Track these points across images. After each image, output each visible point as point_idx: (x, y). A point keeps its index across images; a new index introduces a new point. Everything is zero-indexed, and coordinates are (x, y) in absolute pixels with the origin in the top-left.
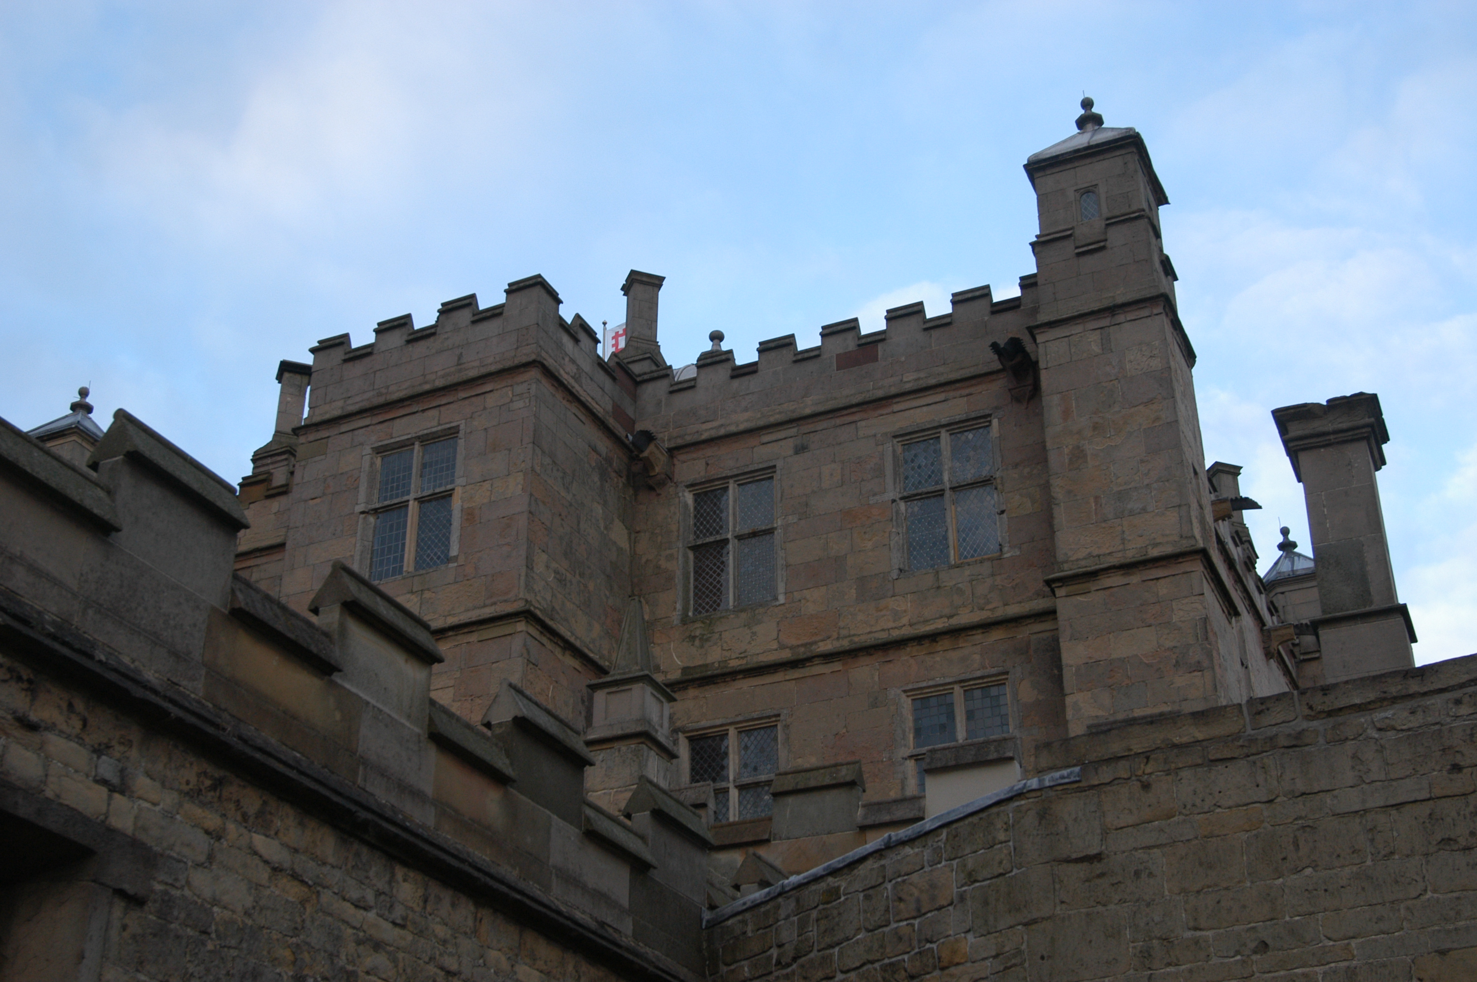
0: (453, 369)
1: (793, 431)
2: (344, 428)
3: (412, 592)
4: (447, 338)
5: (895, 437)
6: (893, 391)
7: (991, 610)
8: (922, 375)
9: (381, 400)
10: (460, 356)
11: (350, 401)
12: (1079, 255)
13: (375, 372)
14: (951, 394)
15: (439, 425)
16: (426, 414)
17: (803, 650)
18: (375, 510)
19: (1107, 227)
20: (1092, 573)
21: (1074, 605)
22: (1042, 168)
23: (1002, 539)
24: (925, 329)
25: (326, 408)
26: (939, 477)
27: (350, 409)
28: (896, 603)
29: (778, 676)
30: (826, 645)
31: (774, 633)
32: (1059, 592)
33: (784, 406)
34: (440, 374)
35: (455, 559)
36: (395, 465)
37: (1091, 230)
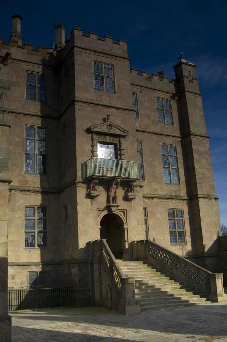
0: (110, 51)
1: (140, 88)
2: (86, 51)
3: (108, 96)
4: (107, 43)
5: (156, 97)
6: (155, 88)
7: (173, 134)
8: (159, 88)
9: (94, 50)
10: (111, 49)
11: (85, 46)
12: (190, 82)
13: (91, 42)
14: (165, 94)
15: (109, 62)
16: (105, 58)
17: (144, 130)
18: (95, 74)
19: (193, 79)
20: (196, 136)
21: (194, 139)
22: (183, 64)
23: (173, 122)
24: (159, 80)
25: (80, 44)
26: (162, 107)
27: (86, 48)
28: (158, 127)
29: (141, 133)
30: (148, 130)
31: (139, 125)
32: (192, 137)
33: (137, 82)
34: (107, 50)
35: (117, 93)
36: (98, 66)
37: (190, 78)
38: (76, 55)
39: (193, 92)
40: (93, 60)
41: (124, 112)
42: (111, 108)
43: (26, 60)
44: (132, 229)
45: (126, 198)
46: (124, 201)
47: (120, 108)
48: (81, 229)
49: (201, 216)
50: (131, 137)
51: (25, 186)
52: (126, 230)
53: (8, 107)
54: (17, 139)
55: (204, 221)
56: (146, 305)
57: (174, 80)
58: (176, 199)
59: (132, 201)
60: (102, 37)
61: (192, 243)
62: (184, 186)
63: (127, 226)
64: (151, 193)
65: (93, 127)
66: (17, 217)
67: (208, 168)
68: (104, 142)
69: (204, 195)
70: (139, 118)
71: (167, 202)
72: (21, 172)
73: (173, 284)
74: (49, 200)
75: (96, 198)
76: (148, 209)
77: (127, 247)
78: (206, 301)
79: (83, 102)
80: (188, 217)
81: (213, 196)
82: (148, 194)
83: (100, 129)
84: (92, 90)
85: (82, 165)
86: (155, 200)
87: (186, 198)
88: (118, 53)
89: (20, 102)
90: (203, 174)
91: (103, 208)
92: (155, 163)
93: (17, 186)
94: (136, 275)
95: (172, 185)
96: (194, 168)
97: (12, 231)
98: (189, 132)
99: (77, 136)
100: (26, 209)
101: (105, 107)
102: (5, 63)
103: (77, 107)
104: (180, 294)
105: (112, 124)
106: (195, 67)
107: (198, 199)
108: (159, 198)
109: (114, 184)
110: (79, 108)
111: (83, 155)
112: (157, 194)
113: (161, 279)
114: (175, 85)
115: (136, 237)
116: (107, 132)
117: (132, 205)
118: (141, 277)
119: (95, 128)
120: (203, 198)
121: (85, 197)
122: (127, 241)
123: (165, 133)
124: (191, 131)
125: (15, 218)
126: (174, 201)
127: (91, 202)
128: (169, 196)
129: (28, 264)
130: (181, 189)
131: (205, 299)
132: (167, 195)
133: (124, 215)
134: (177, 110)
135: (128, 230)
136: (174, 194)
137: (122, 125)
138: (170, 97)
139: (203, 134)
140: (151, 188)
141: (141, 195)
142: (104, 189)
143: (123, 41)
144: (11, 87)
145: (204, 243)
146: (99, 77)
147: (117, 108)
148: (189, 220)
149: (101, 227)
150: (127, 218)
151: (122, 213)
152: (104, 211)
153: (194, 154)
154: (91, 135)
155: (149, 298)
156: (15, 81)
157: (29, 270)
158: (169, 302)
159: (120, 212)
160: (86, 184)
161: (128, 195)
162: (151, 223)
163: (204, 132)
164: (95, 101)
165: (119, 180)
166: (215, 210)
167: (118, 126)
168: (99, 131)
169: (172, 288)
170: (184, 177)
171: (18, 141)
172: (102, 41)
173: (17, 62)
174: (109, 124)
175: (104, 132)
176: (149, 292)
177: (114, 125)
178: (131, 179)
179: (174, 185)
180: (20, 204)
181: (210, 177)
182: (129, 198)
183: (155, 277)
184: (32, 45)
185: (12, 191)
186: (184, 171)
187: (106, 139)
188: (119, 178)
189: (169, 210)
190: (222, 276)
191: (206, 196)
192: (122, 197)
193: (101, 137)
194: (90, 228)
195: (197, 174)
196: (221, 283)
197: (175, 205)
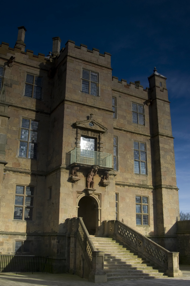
1: (119, 93)
3: (92, 98)
4: (95, 55)
5: (132, 102)
6: (132, 95)
7: (144, 133)
8: (135, 94)
10: (97, 60)
12: (160, 91)
13: (81, 53)
14: (139, 100)
15: (95, 70)
16: (92, 67)
17: (120, 128)
18: (83, 79)
19: (163, 89)
20: (163, 136)
21: (161, 139)
22: (156, 76)
23: (145, 123)
24: (135, 88)
25: (72, 54)
26: (136, 110)
27: (77, 57)
28: (132, 126)
29: (118, 131)
30: (123, 129)
31: (116, 124)
32: (160, 136)
33: (117, 88)
34: (94, 61)
35: (100, 96)
36: (86, 73)
37: (161, 88)
38: (69, 62)
39: (162, 99)
40: (82, 67)
41: (105, 112)
42: (94, 108)
43: (27, 64)
44: (105, 210)
45: (102, 184)
46: (99, 186)
47: (102, 109)
48: (62, 207)
49: (163, 203)
50: (109, 133)
51: (18, 168)
52: (99, 210)
53: (9, 102)
54: (14, 129)
55: (166, 208)
56: (112, 276)
57: (147, 89)
58: (143, 188)
59: (106, 187)
60: (91, 50)
61: (154, 225)
62: (151, 177)
63: (101, 207)
64: (123, 181)
65: (78, 123)
66: (9, 193)
67: (172, 163)
68: (86, 136)
69: (167, 185)
70: (117, 118)
71: (135, 190)
72: (15, 156)
73: (137, 259)
74: (37, 181)
75: (76, 183)
76: (119, 194)
77: (99, 225)
78: (164, 275)
79: (71, 102)
80: (152, 203)
81: (174, 187)
82: (120, 182)
83: (84, 125)
84: (79, 92)
85: (67, 154)
86: (125, 187)
87: (152, 187)
88: (103, 64)
89: (19, 98)
90: (167, 168)
91: (82, 191)
92: (127, 156)
93: (11, 168)
94: (105, 249)
95: (141, 176)
96: (160, 163)
97: (4, 204)
98: (158, 132)
99: (64, 129)
100: (17, 187)
101: (89, 107)
102: (9, 65)
103: (66, 106)
104: (141, 268)
105: (94, 121)
106: (165, 79)
107: (162, 189)
108: (129, 186)
109: (92, 171)
110: (67, 107)
111: (68, 146)
112: (127, 182)
113: (126, 254)
114: (148, 93)
115: (108, 217)
116: (90, 128)
117: (106, 190)
118: (109, 251)
119: (79, 124)
120: (166, 188)
121: (67, 181)
122: (100, 220)
123: (138, 132)
124: (159, 132)
125: (7, 194)
126: (142, 189)
127: (72, 185)
128: (137, 185)
129: (15, 234)
130: (148, 179)
131: (163, 273)
132: (136, 184)
133: (99, 198)
134: (148, 113)
135: (101, 211)
136: (142, 183)
137: (102, 123)
138: (144, 103)
139: (169, 135)
140: (123, 177)
141: (114, 182)
142: (83, 175)
143: (108, 54)
144: (13, 85)
145: (165, 226)
146: (85, 82)
147: (99, 109)
148: (153, 206)
149: (79, 207)
150: (102, 201)
151: (97, 197)
152: (82, 193)
153: (160, 151)
154: (76, 129)
155: (115, 269)
156: (16, 80)
157: (16, 239)
158: (132, 274)
159: (95, 196)
160: (69, 170)
161: (104, 181)
162: (121, 206)
163: (170, 133)
164: (81, 101)
165: (97, 168)
166: (176, 199)
167: (99, 124)
168: (83, 127)
169: (136, 262)
170: (151, 169)
171: (15, 130)
172: (90, 53)
173: (19, 65)
174: (91, 121)
175: (87, 128)
176: (116, 264)
177: (96, 123)
178: (107, 168)
179: (143, 176)
180: (12, 183)
181: (172, 171)
182: (104, 184)
183: (122, 252)
184: (33, 52)
185: (6, 171)
186: (151, 164)
187: (88, 133)
188: (97, 167)
189: (137, 196)
190: (178, 255)
191: (169, 186)
192: (98, 183)
193: (84, 132)
194: (70, 207)
195: (162, 168)
196: (177, 261)
197: (142, 192)
